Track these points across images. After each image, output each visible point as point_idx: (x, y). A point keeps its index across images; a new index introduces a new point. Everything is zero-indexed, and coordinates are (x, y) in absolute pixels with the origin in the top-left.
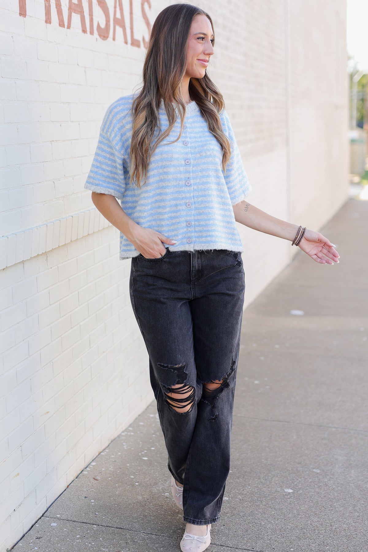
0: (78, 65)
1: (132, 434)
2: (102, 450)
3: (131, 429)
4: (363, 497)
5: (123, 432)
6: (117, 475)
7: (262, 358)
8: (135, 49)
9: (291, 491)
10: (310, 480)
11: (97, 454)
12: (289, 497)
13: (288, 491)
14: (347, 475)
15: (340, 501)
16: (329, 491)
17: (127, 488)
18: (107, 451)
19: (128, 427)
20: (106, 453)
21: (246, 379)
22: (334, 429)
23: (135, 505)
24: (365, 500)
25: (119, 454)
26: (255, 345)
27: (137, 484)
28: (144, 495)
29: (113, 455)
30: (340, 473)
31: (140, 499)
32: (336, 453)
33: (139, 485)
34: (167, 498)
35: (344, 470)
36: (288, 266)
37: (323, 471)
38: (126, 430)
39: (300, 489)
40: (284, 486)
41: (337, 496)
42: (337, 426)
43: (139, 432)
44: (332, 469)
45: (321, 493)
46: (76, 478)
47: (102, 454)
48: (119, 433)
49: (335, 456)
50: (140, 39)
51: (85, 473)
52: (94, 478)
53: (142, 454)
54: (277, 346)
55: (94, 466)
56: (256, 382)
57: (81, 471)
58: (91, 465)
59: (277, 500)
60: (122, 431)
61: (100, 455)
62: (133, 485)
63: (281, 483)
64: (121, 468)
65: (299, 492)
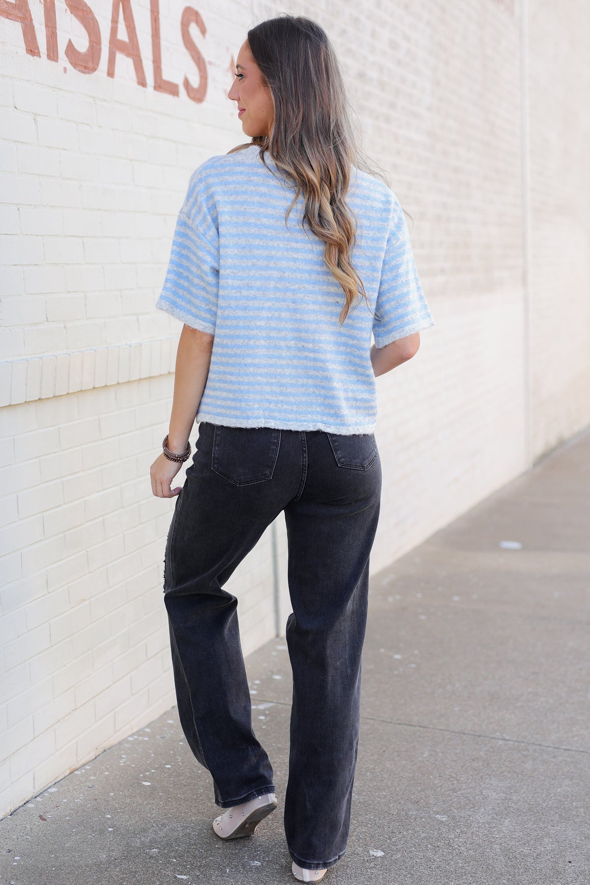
0: (16, 108)
1: (146, 739)
2: (77, 767)
3: (148, 730)
4: (508, 872)
5: (132, 736)
6: (84, 812)
7: (423, 617)
8: (167, 97)
9: (380, 854)
10: (423, 835)
11: (68, 772)
12: (372, 865)
13: (375, 854)
14: (494, 827)
15: (464, 877)
16: (451, 857)
17: (89, 836)
18: (87, 767)
19: (144, 728)
20: (83, 771)
21: (382, 650)
22: (501, 742)
23: (88, 869)
24: (510, 877)
25: (106, 773)
26: (419, 595)
27: (110, 829)
28: (113, 851)
29: (95, 774)
30: (484, 823)
31: (103, 858)
32: (488, 786)
33: (114, 832)
34: (151, 857)
35: (493, 818)
36: (525, 474)
37: (454, 818)
38: (138, 733)
39: (398, 850)
40: (372, 845)
41: (462, 868)
42: (507, 738)
43: (158, 737)
44: (469, 816)
45: (434, 860)
46: (10, 814)
47: (76, 772)
48: (125, 737)
49: (484, 792)
50: (180, 82)
51: (29, 805)
52: (41, 817)
53: (145, 776)
54: (456, 598)
55: (51, 793)
56: (398, 657)
57: (25, 801)
58: (48, 792)
59: (348, 871)
60: (130, 733)
61: (72, 774)
62: (102, 832)
63: (368, 839)
64: (96, 800)
65: (394, 857)
